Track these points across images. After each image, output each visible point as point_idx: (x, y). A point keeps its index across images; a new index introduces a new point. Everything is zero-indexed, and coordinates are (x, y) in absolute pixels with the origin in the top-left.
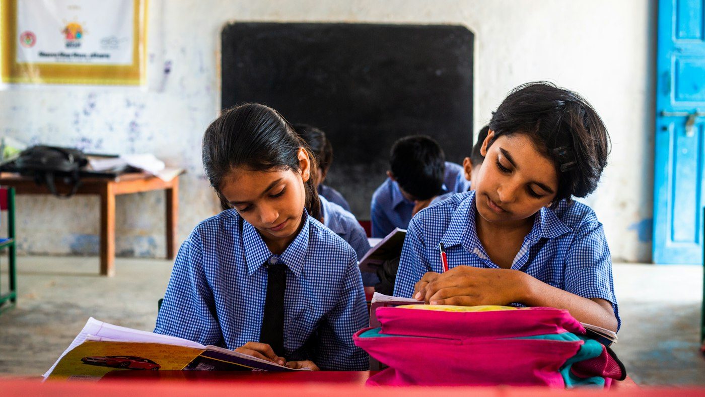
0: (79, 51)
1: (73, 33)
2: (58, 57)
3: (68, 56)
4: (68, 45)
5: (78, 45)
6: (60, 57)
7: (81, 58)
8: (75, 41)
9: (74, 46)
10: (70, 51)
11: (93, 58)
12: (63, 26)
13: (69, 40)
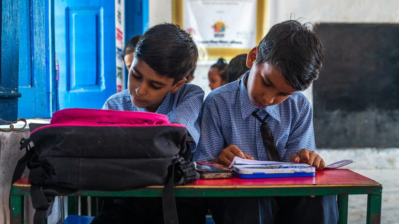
0: (223, 39)
1: (220, 28)
2: (209, 43)
3: (216, 42)
4: (216, 36)
5: (223, 36)
6: (210, 43)
7: (225, 43)
8: (221, 33)
9: (219, 36)
10: (217, 39)
11: (232, 43)
12: (213, 24)
13: (216, 33)
